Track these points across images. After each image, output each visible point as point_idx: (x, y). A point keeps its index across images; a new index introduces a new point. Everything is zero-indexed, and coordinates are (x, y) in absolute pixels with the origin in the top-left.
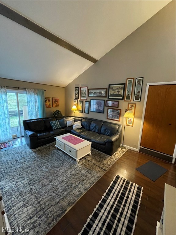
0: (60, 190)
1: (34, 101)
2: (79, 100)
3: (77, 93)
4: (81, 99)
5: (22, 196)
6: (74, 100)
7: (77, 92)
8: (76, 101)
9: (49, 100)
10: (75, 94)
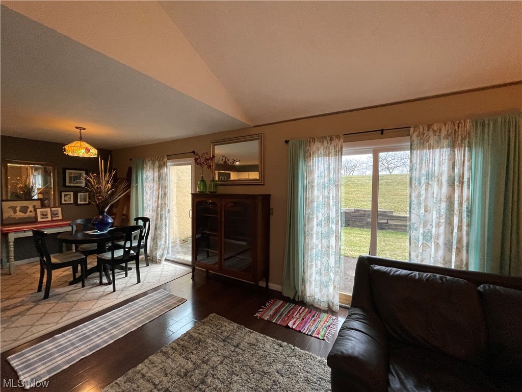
1: (445, 178)
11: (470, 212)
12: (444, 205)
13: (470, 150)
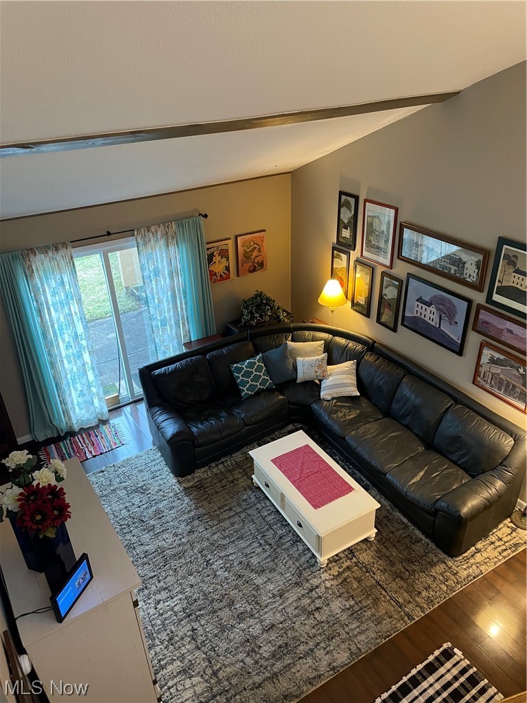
0: (266, 651)
2: (355, 255)
3: (346, 221)
4: (365, 253)
5: (177, 646)
6: (334, 249)
7: (347, 215)
8: (344, 257)
9: (224, 254)
10: (340, 225)
11: (185, 294)
12: (169, 294)
13: (178, 247)
